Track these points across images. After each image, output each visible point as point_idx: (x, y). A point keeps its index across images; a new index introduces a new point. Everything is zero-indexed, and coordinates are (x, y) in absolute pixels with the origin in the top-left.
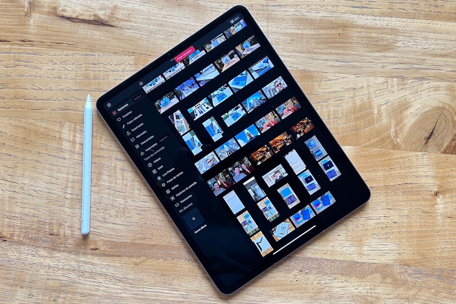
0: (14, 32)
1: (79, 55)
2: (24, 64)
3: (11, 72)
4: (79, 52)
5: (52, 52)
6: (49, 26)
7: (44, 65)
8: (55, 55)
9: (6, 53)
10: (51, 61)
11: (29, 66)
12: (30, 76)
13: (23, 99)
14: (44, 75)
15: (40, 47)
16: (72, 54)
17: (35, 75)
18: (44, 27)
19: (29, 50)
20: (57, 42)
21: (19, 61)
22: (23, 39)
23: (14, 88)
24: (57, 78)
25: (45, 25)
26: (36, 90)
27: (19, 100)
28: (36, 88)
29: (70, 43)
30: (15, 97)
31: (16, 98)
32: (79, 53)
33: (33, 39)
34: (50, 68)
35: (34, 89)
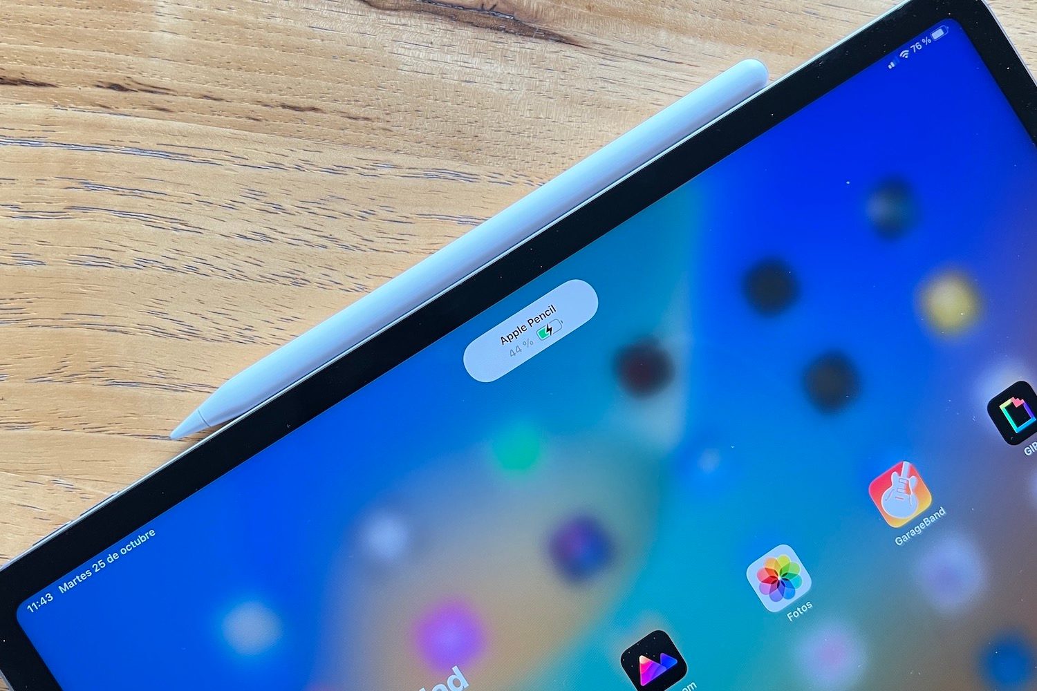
0: (74, 40)
1: (396, 171)
2: (116, 201)
3: (42, 243)
4: (397, 159)
5: (262, 148)
6: (251, 18)
7: (220, 212)
8: (279, 166)
9: (22, 142)
10: (256, 195)
11: (138, 216)
12: (143, 263)
13: (97, 382)
14: (217, 262)
15: (201, 122)
16: (363, 163)
17: (169, 263)
18: (227, 22)
19: (142, 131)
20: (289, 100)
21: (87, 185)
22: (118, 78)
23: (56, 324)
24: (281, 280)
25: (234, 15)
26: (172, 335)
27: (78, 385)
28: (171, 327)
29: (354, 111)
30: (57, 371)
31: (62, 373)
32: (396, 163)
33: (166, 82)
34: (250, 227)
35: (160, 332)
